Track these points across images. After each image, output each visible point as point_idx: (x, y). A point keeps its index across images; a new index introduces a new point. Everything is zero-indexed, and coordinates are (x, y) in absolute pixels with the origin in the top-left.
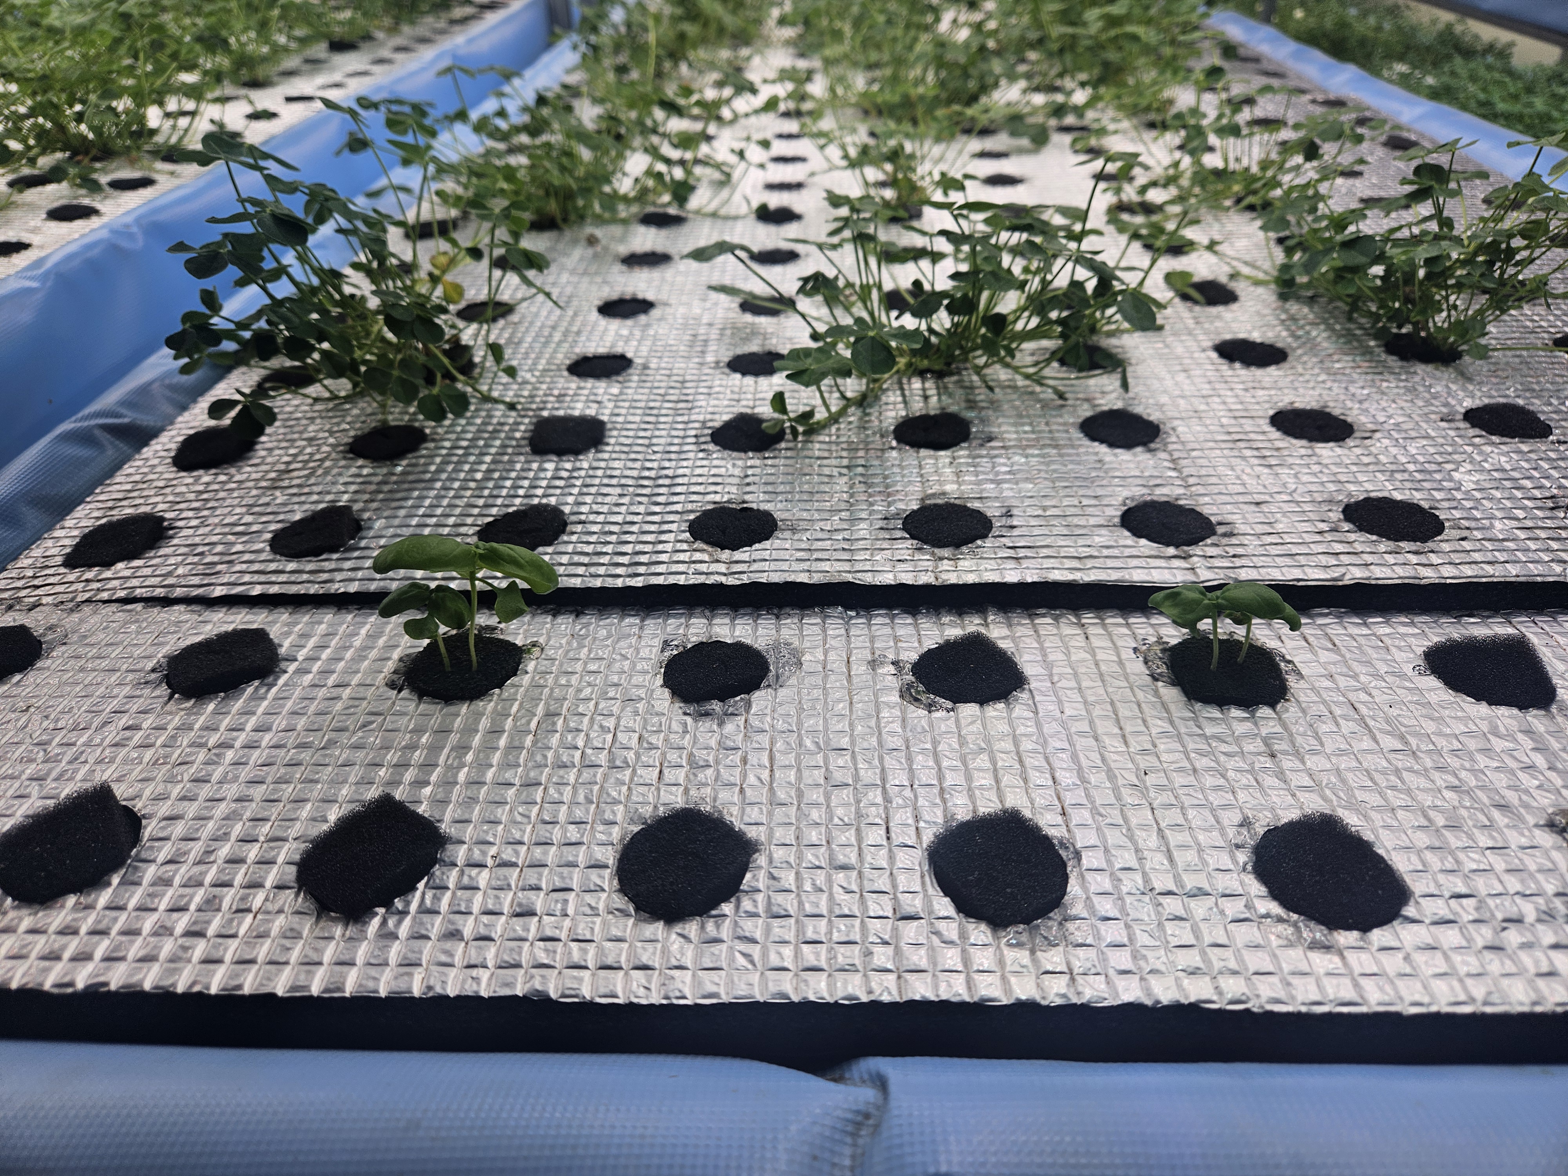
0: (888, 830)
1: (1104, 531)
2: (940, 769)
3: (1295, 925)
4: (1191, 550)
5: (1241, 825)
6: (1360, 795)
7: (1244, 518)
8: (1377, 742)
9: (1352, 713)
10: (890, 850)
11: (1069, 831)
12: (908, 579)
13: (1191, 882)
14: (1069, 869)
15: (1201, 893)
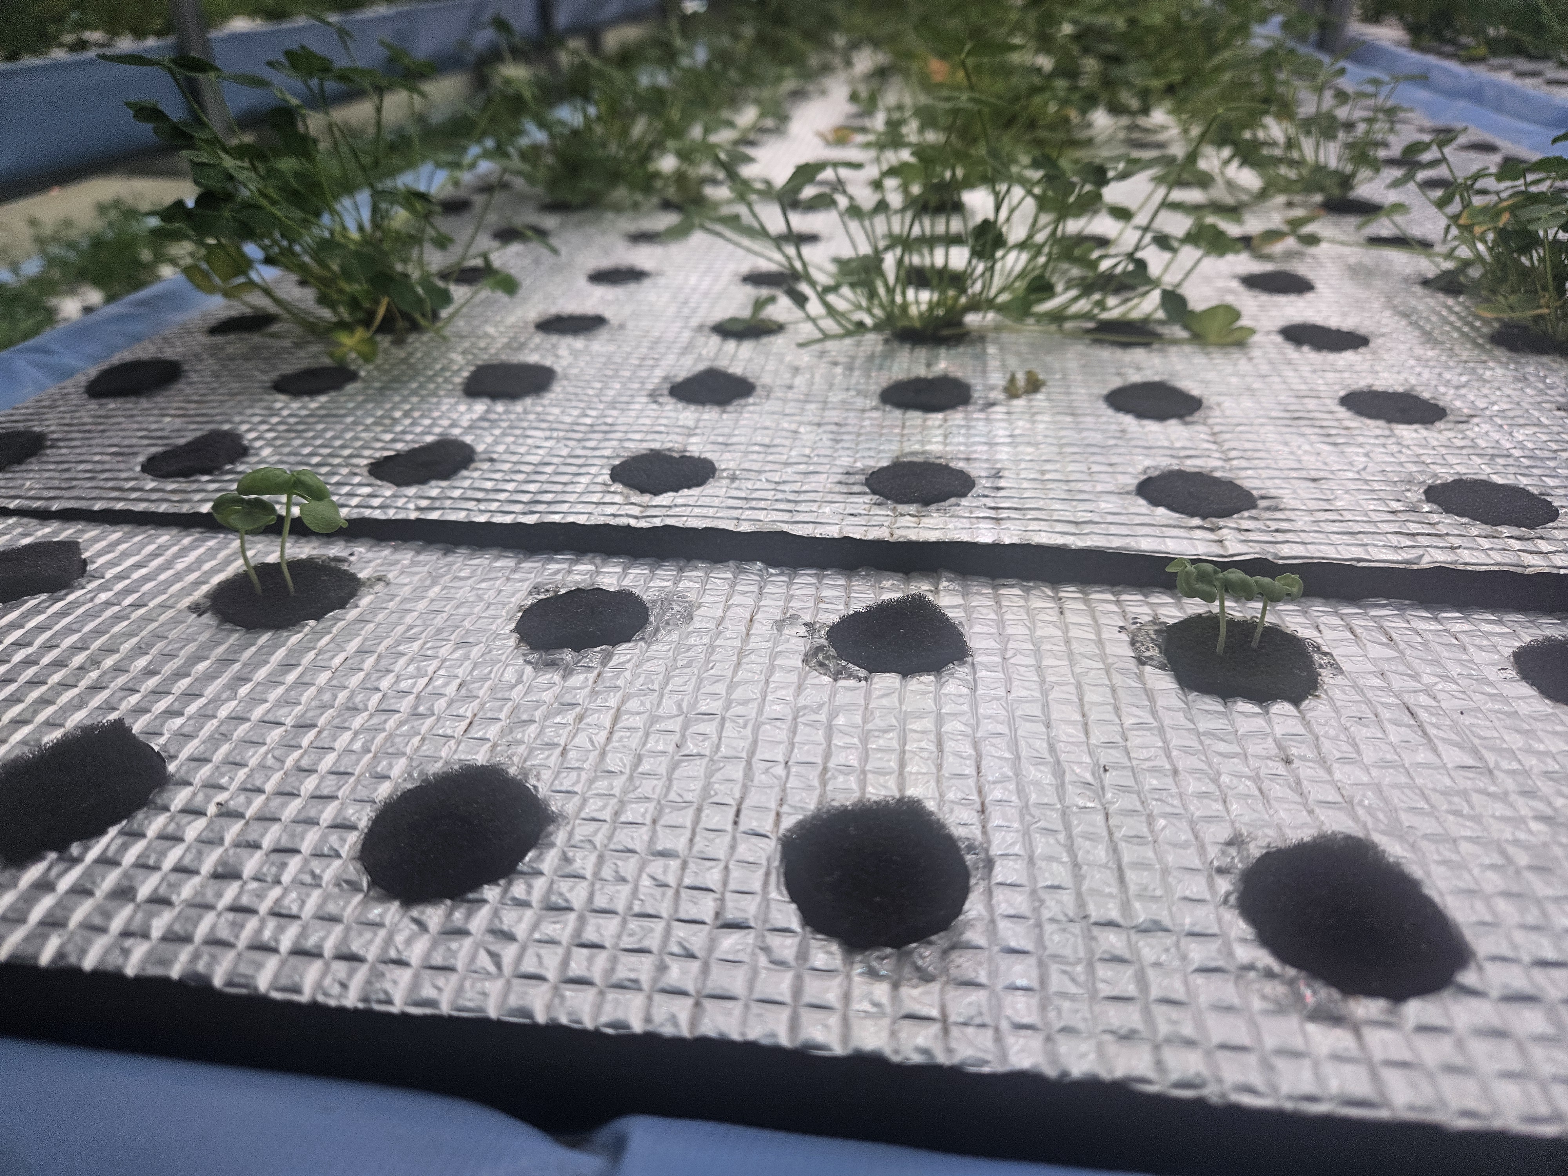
0: (738, 813)
1: (1113, 498)
2: (829, 746)
3: (1291, 983)
4: (1221, 522)
5: (1230, 843)
6: (1406, 819)
7: (1295, 492)
8: (1439, 756)
9: (1407, 719)
10: (734, 839)
11: (984, 832)
12: (857, 534)
13: (1142, 913)
14: (973, 881)
15: (1154, 928)
